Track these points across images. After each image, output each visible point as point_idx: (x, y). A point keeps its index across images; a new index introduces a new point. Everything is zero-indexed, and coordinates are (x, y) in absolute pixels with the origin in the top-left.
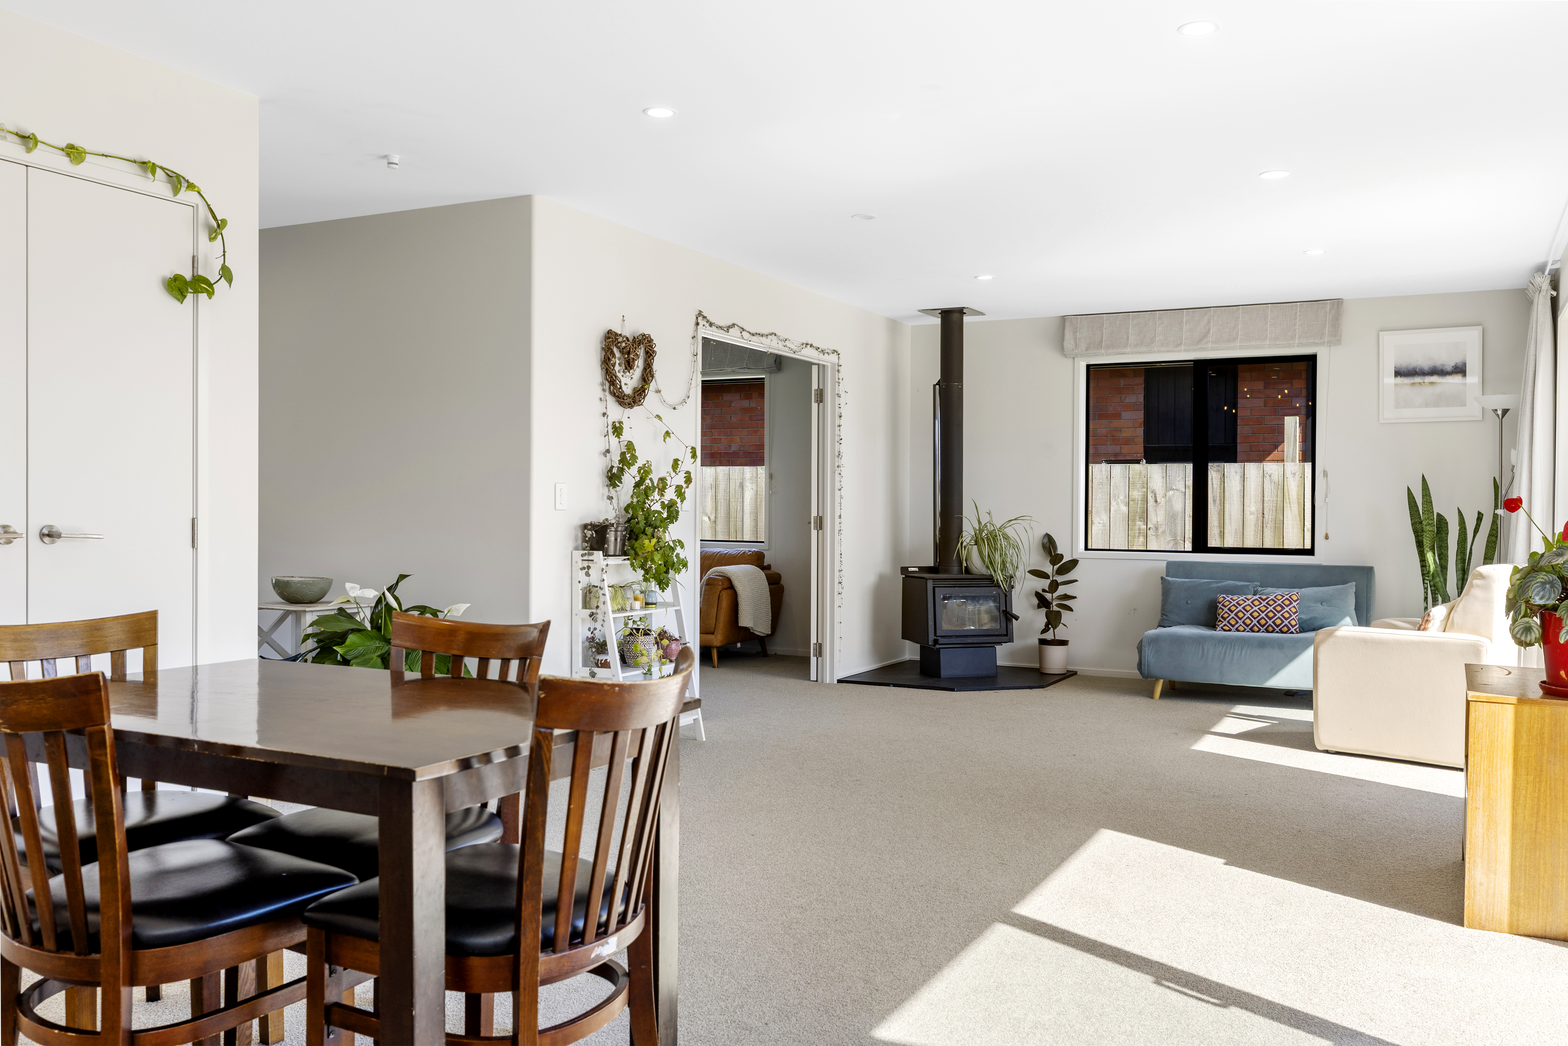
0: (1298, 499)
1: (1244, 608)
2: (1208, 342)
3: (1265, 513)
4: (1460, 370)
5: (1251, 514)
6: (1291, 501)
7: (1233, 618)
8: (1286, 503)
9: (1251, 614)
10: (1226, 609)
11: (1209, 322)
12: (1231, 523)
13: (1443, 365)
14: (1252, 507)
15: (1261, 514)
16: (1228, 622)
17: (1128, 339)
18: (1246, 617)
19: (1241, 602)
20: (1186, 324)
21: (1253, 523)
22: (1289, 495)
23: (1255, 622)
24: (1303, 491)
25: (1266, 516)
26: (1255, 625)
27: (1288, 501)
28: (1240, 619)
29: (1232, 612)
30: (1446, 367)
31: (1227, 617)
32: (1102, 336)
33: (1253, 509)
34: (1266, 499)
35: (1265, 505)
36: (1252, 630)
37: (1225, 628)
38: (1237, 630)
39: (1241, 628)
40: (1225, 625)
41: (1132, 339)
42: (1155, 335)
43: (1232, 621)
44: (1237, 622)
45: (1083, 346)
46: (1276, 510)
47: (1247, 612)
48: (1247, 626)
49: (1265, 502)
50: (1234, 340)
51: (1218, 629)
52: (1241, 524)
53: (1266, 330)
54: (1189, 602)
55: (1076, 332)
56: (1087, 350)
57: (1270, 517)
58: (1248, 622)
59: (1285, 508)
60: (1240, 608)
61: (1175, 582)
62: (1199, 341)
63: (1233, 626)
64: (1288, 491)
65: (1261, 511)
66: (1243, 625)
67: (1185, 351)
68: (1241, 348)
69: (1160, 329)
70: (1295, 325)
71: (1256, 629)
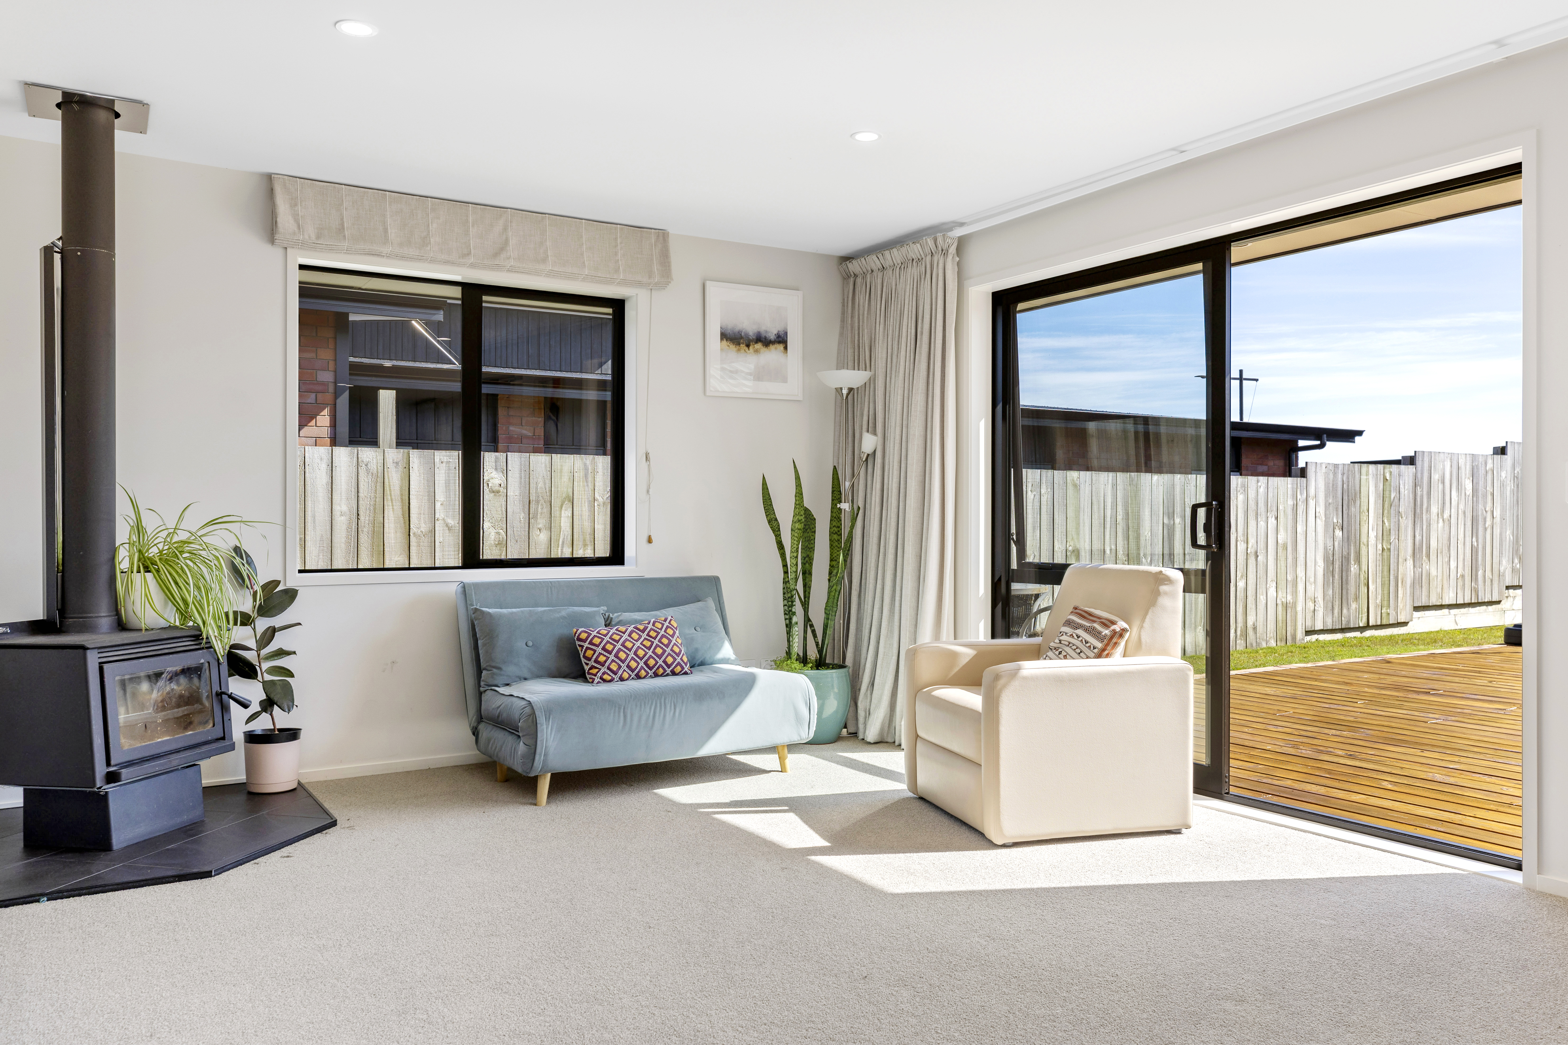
0: (402, 495)
1: (623, 645)
2: (509, 258)
3: (361, 513)
4: (781, 340)
5: (341, 515)
6: (393, 497)
7: (613, 661)
8: (387, 500)
9: (635, 654)
10: (599, 650)
11: (505, 229)
12: (314, 527)
13: (766, 332)
14: (343, 506)
15: (355, 515)
16: (609, 668)
17: (386, 231)
18: (630, 657)
19: (616, 637)
20: (473, 226)
21: (344, 527)
22: (390, 490)
23: (642, 664)
24: (407, 485)
25: (362, 517)
26: (642, 668)
27: (389, 497)
28: (623, 661)
29: (610, 652)
30: (770, 334)
31: (605, 662)
32: (342, 219)
33: (344, 508)
34: (361, 495)
35: (361, 502)
36: (638, 677)
37: (606, 677)
38: (622, 679)
39: (626, 675)
40: (604, 673)
41: (392, 233)
42: (428, 234)
43: (614, 667)
44: (620, 667)
45: (310, 232)
46: (375, 509)
47: (630, 650)
48: (633, 671)
49: (360, 499)
50: (544, 260)
51: (597, 680)
52: (329, 527)
53: (582, 254)
54: (530, 644)
55: (296, 205)
56: (318, 237)
57: (367, 519)
58: (633, 664)
59: (386, 507)
60: (619, 646)
61: (501, 616)
62: (496, 255)
63: (615, 673)
64: (390, 486)
65: (355, 511)
66: (627, 670)
67: (473, 266)
68: (551, 274)
69: (435, 225)
70: (616, 254)
71: (643, 673)
